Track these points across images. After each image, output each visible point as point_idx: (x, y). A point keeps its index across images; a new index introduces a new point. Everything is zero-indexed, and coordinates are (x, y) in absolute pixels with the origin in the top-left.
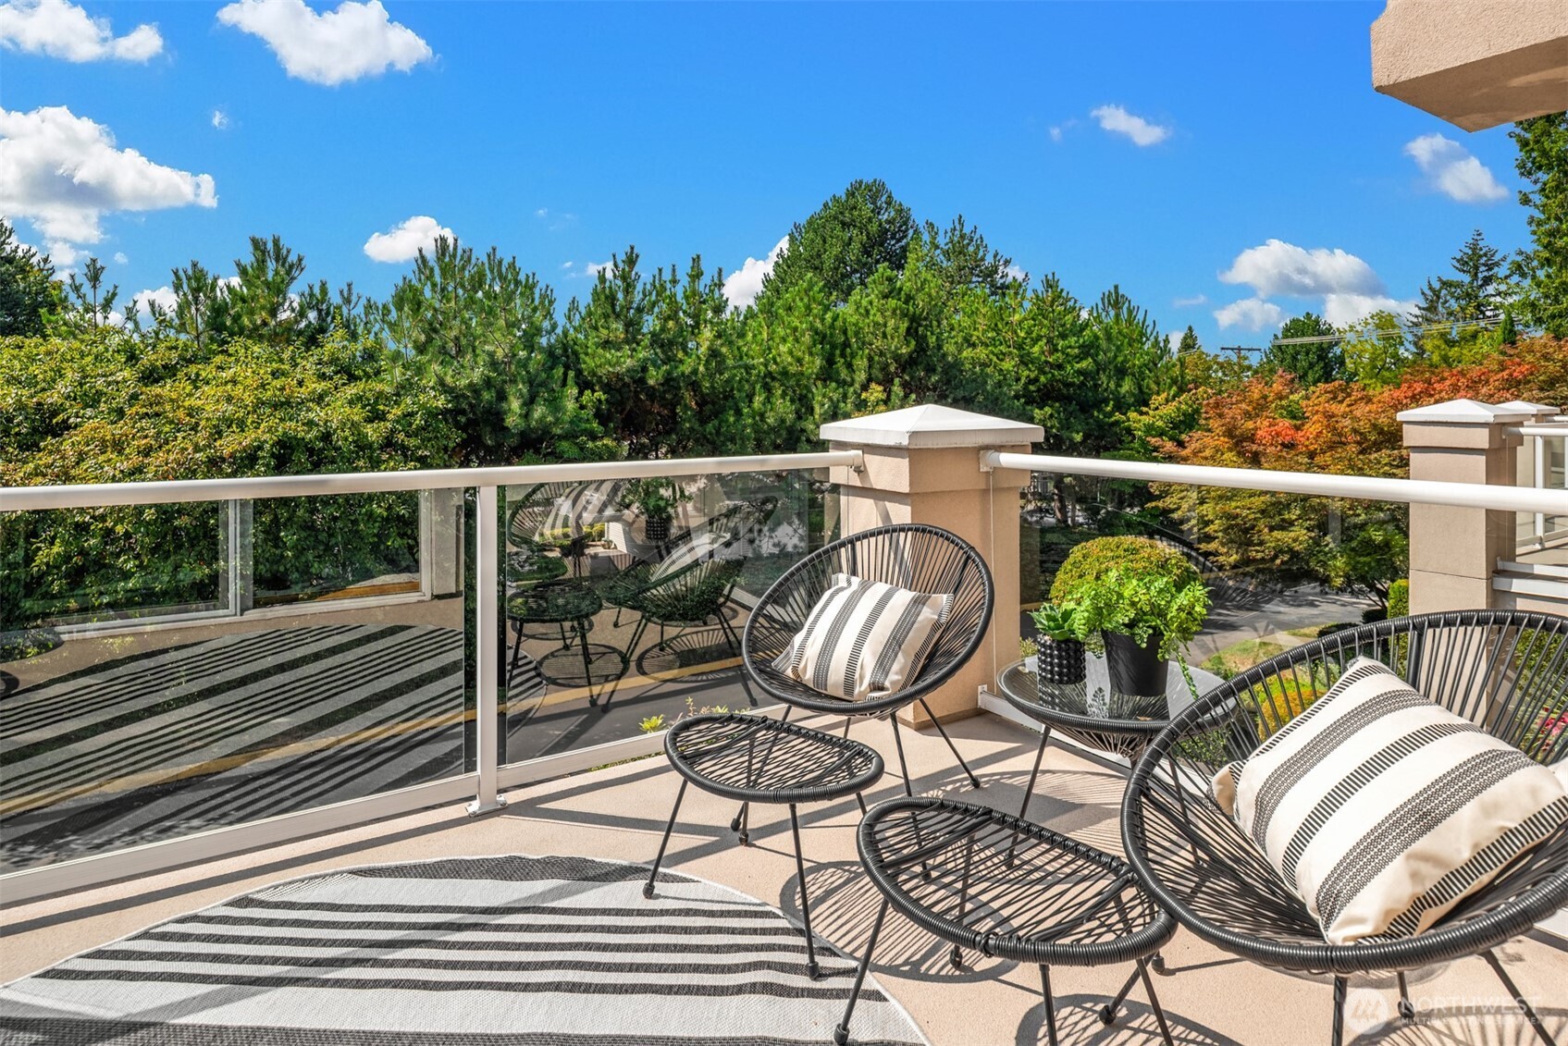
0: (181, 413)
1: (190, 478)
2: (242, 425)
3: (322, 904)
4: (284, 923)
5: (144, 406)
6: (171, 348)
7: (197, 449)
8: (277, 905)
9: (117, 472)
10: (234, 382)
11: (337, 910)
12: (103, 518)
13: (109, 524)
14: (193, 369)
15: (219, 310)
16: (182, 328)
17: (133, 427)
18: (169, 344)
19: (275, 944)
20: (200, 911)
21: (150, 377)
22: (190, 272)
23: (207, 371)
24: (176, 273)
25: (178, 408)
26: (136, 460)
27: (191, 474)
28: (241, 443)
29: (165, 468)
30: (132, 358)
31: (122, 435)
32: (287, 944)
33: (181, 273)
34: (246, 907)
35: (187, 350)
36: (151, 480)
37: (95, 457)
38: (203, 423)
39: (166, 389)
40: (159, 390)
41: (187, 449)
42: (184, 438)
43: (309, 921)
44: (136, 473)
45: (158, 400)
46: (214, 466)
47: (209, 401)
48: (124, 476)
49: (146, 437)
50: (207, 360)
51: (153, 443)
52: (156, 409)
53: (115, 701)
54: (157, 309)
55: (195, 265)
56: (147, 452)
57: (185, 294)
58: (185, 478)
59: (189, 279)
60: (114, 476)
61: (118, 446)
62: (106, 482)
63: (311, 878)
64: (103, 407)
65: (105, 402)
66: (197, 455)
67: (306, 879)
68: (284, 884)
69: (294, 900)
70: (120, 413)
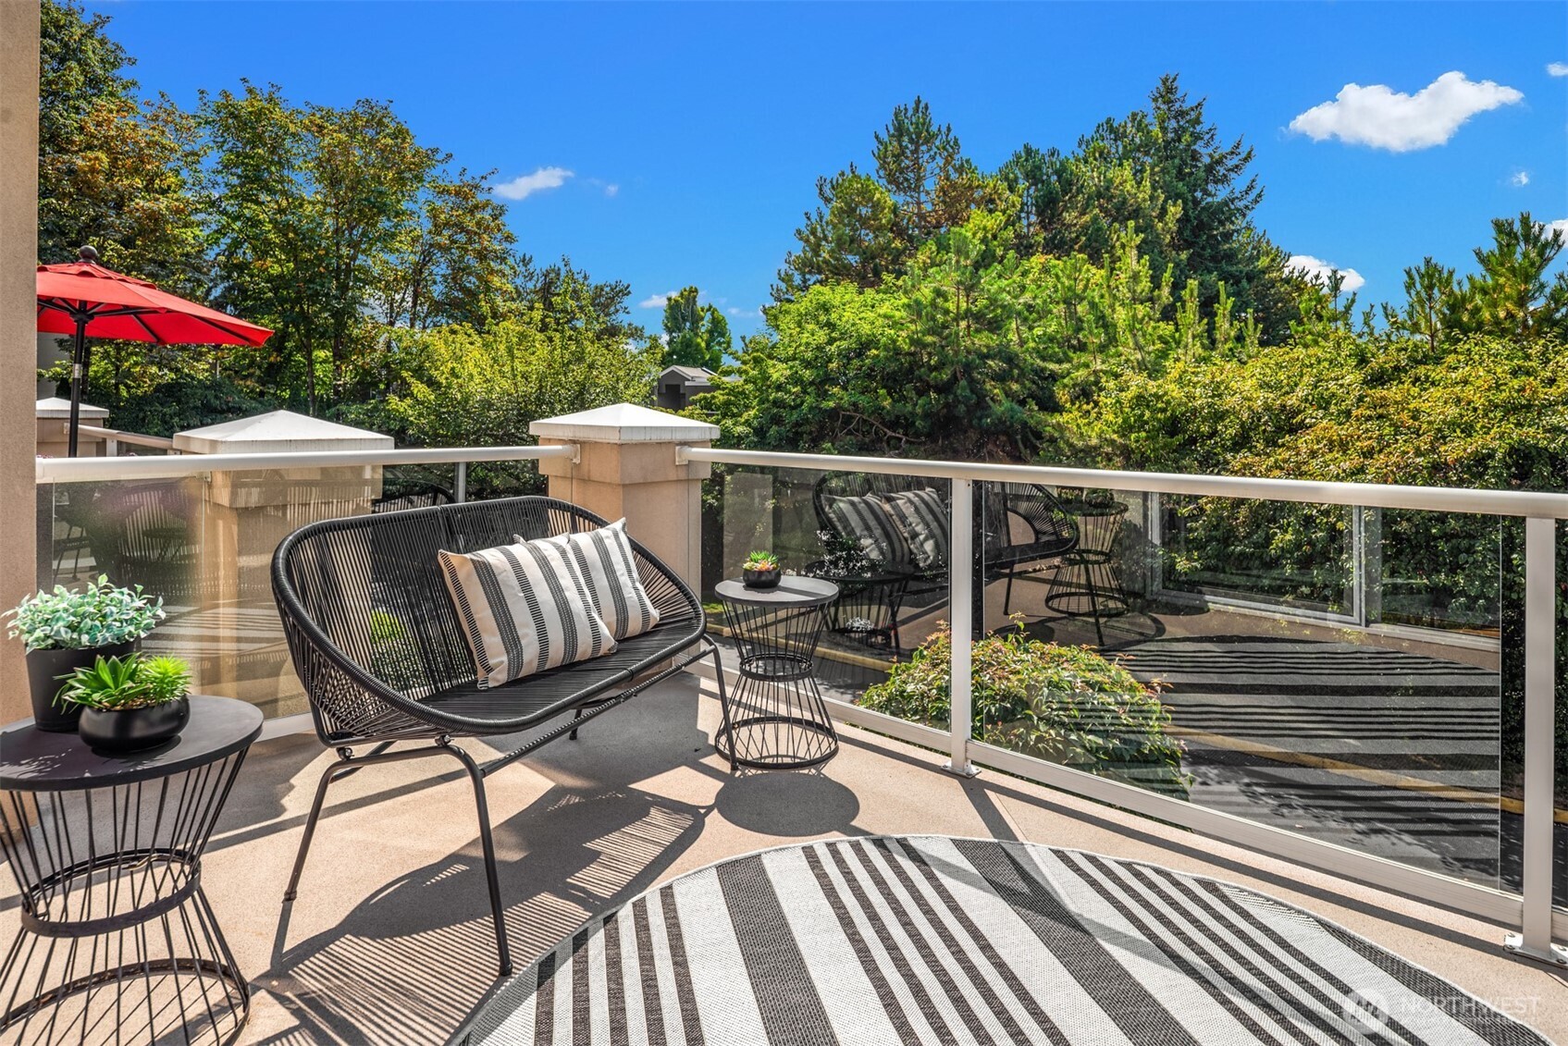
0: (1405, 416)
1: (1410, 484)
2: (1468, 430)
3: (1274, 933)
4: (1230, 926)
5: (1368, 408)
6: (1399, 350)
7: (1418, 453)
8: (1235, 907)
9: (1340, 471)
10: (1466, 382)
11: (1283, 948)
12: (1326, 513)
13: (1332, 519)
14: (1421, 370)
15: (1456, 305)
16: (1416, 328)
17: (1358, 428)
18: (1399, 346)
19: (1211, 939)
20: (1176, 872)
21: (1379, 379)
22: (1423, 270)
23: (1437, 373)
24: (1409, 273)
25: (1403, 411)
26: (1357, 461)
27: (1410, 479)
28: (1465, 450)
29: (1385, 470)
30: (1362, 360)
31: (1347, 436)
32: (1220, 946)
33: (1414, 272)
34: (1210, 892)
35: (1417, 351)
36: (1370, 481)
37: (1323, 456)
38: (1424, 426)
39: (1393, 392)
40: (1385, 392)
41: (1408, 453)
42: (1405, 441)
43: (1252, 940)
44: (1357, 474)
45: (1383, 403)
46: (1438, 473)
47: (1435, 404)
48: (1347, 476)
49: (1370, 438)
50: (1438, 361)
51: (1375, 444)
52: (1380, 411)
53: (1222, 671)
54: (1389, 312)
55: (1428, 262)
56: (1369, 454)
57: (1418, 293)
58: (1405, 482)
59: (1422, 277)
60: (1338, 474)
61: (1344, 446)
62: (1330, 480)
63: (1276, 902)
64: (1333, 409)
65: (1336, 404)
66: (1418, 460)
67: (1271, 900)
68: (1250, 893)
69: (1251, 913)
70: (1348, 413)
